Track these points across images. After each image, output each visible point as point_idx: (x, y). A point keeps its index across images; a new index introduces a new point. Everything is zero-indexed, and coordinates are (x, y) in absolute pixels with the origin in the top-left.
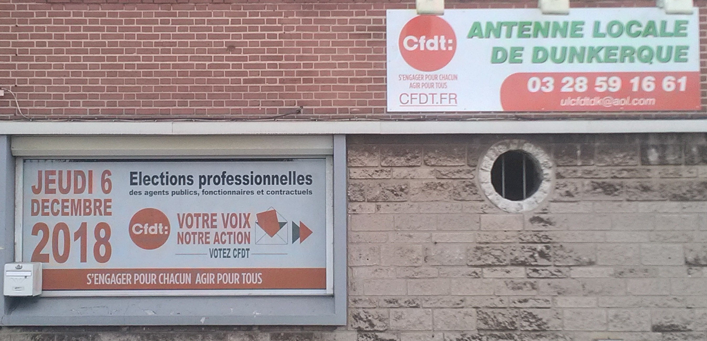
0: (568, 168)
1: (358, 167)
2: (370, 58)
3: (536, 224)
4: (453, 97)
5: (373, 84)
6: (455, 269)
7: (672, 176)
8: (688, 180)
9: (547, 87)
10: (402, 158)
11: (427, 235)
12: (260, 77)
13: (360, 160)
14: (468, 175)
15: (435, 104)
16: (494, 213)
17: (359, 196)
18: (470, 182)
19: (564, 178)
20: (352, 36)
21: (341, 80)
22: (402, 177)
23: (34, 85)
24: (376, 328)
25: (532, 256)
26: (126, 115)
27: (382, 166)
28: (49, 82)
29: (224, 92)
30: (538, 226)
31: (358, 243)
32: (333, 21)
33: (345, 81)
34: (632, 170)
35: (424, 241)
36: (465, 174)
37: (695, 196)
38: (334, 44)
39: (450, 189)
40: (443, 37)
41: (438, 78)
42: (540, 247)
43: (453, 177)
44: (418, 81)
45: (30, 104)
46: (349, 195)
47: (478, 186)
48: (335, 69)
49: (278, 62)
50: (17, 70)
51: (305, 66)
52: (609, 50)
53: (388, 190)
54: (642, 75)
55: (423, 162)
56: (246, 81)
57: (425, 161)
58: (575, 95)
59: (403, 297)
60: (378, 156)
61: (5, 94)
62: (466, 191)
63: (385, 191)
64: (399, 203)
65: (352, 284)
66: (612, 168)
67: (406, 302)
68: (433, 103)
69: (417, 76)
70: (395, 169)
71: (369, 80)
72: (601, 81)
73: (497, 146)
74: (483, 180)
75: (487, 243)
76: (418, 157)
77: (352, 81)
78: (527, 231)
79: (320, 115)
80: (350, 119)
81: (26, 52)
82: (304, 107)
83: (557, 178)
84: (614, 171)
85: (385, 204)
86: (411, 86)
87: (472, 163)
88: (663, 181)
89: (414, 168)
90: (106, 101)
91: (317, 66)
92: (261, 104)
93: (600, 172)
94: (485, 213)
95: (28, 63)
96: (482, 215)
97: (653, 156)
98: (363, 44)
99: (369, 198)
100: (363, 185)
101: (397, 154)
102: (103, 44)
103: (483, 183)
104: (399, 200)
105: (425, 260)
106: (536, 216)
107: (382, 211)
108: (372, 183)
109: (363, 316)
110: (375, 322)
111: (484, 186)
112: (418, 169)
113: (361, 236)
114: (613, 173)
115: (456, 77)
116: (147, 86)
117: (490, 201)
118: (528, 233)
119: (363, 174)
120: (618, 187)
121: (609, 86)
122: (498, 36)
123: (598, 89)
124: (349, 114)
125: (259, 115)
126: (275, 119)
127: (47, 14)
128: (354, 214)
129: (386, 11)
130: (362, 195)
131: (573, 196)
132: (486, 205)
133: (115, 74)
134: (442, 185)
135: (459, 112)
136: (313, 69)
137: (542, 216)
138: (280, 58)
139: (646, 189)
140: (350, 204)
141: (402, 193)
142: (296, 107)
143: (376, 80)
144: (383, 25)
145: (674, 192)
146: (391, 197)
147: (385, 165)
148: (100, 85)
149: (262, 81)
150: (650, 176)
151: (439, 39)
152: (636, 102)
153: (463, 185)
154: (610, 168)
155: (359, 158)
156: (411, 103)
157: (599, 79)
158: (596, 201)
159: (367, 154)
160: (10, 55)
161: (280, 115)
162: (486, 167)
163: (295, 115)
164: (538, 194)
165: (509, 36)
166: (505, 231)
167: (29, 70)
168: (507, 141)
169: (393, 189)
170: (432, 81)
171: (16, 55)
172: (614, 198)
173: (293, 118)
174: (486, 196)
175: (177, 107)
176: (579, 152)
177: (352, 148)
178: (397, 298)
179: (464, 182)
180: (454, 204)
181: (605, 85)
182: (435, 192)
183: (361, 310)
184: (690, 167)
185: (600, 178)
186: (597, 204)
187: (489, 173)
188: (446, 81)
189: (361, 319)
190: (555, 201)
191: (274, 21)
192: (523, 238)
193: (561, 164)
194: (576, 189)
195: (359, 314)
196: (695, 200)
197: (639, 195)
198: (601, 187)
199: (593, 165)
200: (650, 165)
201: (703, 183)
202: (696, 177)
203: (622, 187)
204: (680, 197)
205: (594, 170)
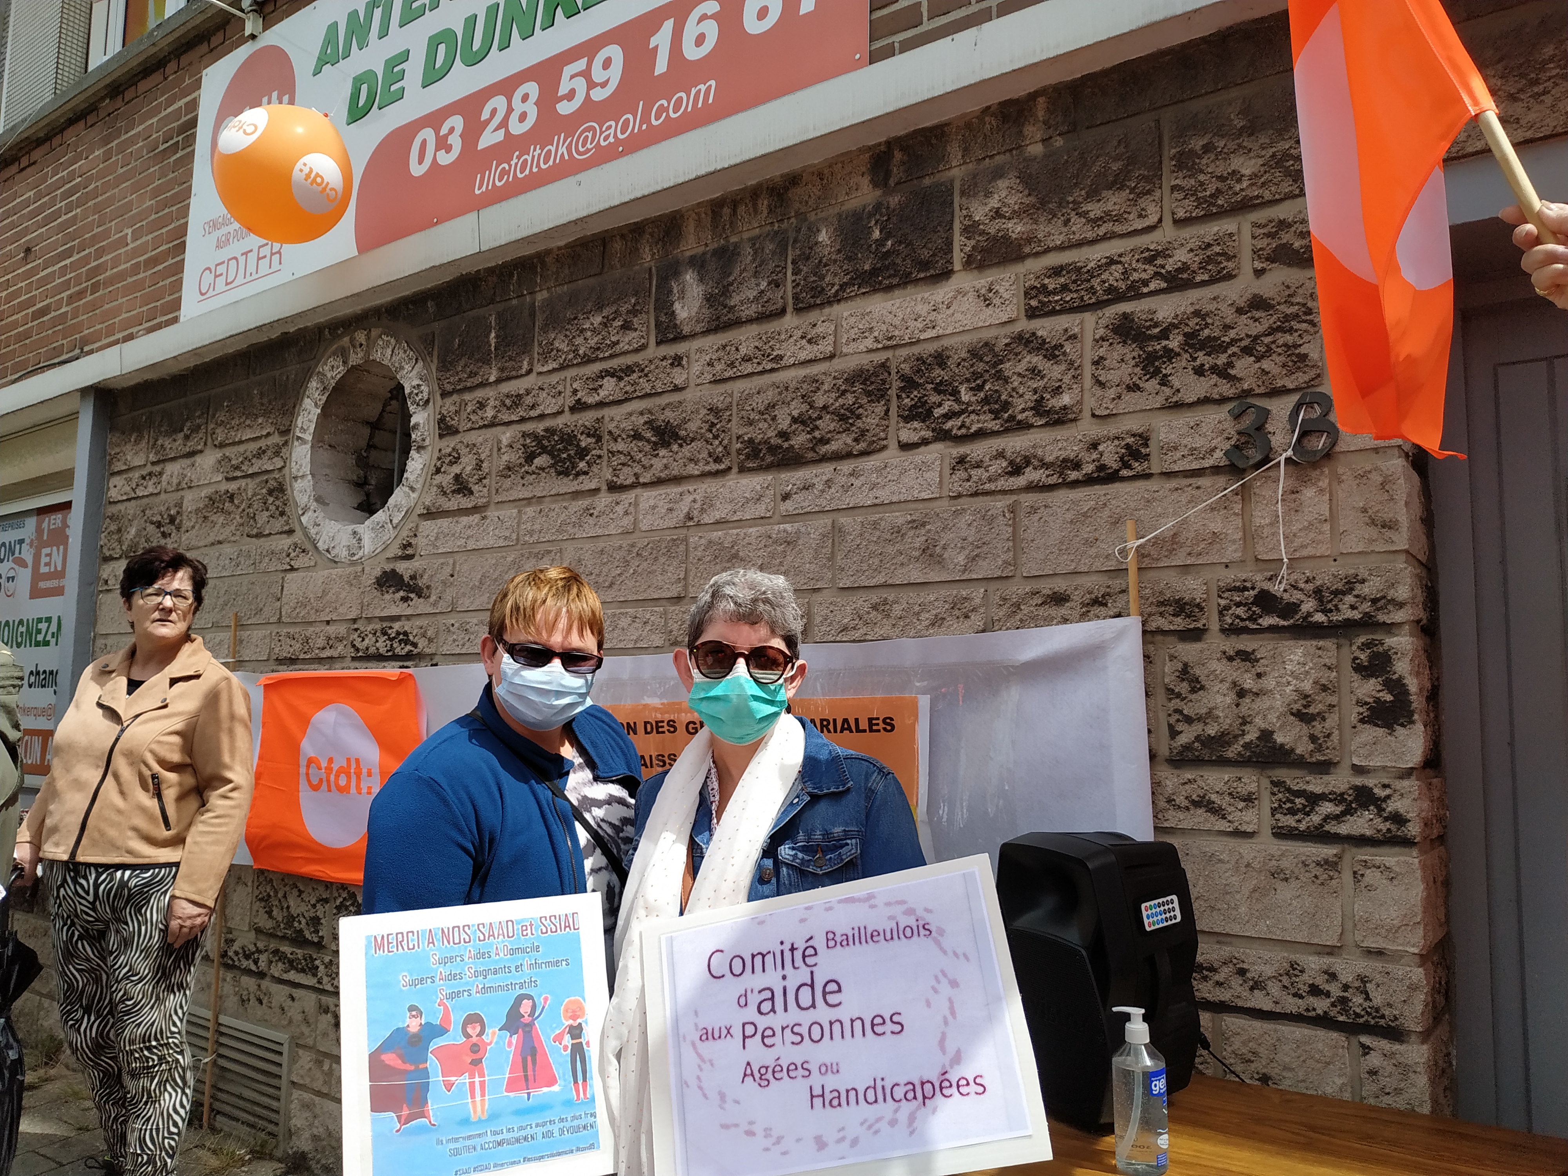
0: (466, 396)
3: (389, 596)
7: (749, 368)
8: (802, 371)
9: (451, 147)
10: (180, 435)
12: (48, 301)
13: (124, 454)
14: (274, 459)
16: (307, 569)
17: (114, 545)
18: (276, 480)
19: (457, 432)
22: (175, 485)
27: (151, 463)
30: (391, 603)
33: (137, 269)
34: (629, 370)
36: (270, 458)
37: (824, 441)
39: (243, 507)
40: (275, 95)
43: (250, 471)
44: (229, 228)
46: (102, 543)
47: (288, 491)
53: (152, 523)
54: (683, 9)
55: (208, 440)
57: (210, 436)
58: (510, 146)
60: (148, 437)
62: (267, 509)
63: (148, 525)
68: (245, 277)
70: (167, 466)
71: (166, 255)
72: (573, 75)
73: (327, 362)
74: (297, 469)
76: (200, 427)
77: (146, 265)
78: (368, 620)
83: (440, 437)
87: (283, 422)
88: (719, 395)
89: (193, 459)
93: (543, 396)
94: (292, 569)
96: (287, 576)
97: (689, 298)
99: (125, 548)
100: (122, 517)
101: (174, 427)
103: (296, 478)
106: (389, 567)
108: (132, 509)
111: (298, 487)
112: (199, 460)
114: (577, 392)
117: (305, 530)
118: (371, 627)
119: (126, 488)
120: (584, 442)
121: (591, 83)
122: (364, 43)
123: (563, 105)
128: (105, 591)
129: (202, 77)
130: (120, 541)
131: (472, 494)
132: (296, 545)
134: (232, 498)
137: (401, 571)
139: (668, 436)
140: (103, 566)
141: (173, 528)
142: (76, 351)
143: (175, 251)
144: (194, 113)
145: (749, 433)
147: (157, 459)
149: (48, 309)
150: (678, 381)
152: (659, 113)
153: (264, 491)
154: (568, 373)
155: (123, 448)
156: (214, 289)
157: (570, 69)
158: (529, 501)
159: (134, 436)
162: (303, 432)
164: (396, 497)
165: (385, 30)
166: (327, 623)
168: (346, 340)
169: (160, 518)
172: (576, 485)
174: (299, 517)
176: (493, 335)
177: (117, 428)
179: (267, 481)
180: (245, 548)
181: (580, 84)
182: (221, 519)
184: (812, 315)
185: (542, 417)
186: (530, 511)
187: (308, 448)
190: (428, 517)
192: (358, 642)
193: (451, 388)
194: (479, 466)
196: (824, 459)
197: (645, 461)
198: (544, 450)
199: (529, 372)
200: (680, 338)
201: (859, 377)
202: (832, 356)
203: (599, 439)
204: (773, 449)
205: (528, 393)
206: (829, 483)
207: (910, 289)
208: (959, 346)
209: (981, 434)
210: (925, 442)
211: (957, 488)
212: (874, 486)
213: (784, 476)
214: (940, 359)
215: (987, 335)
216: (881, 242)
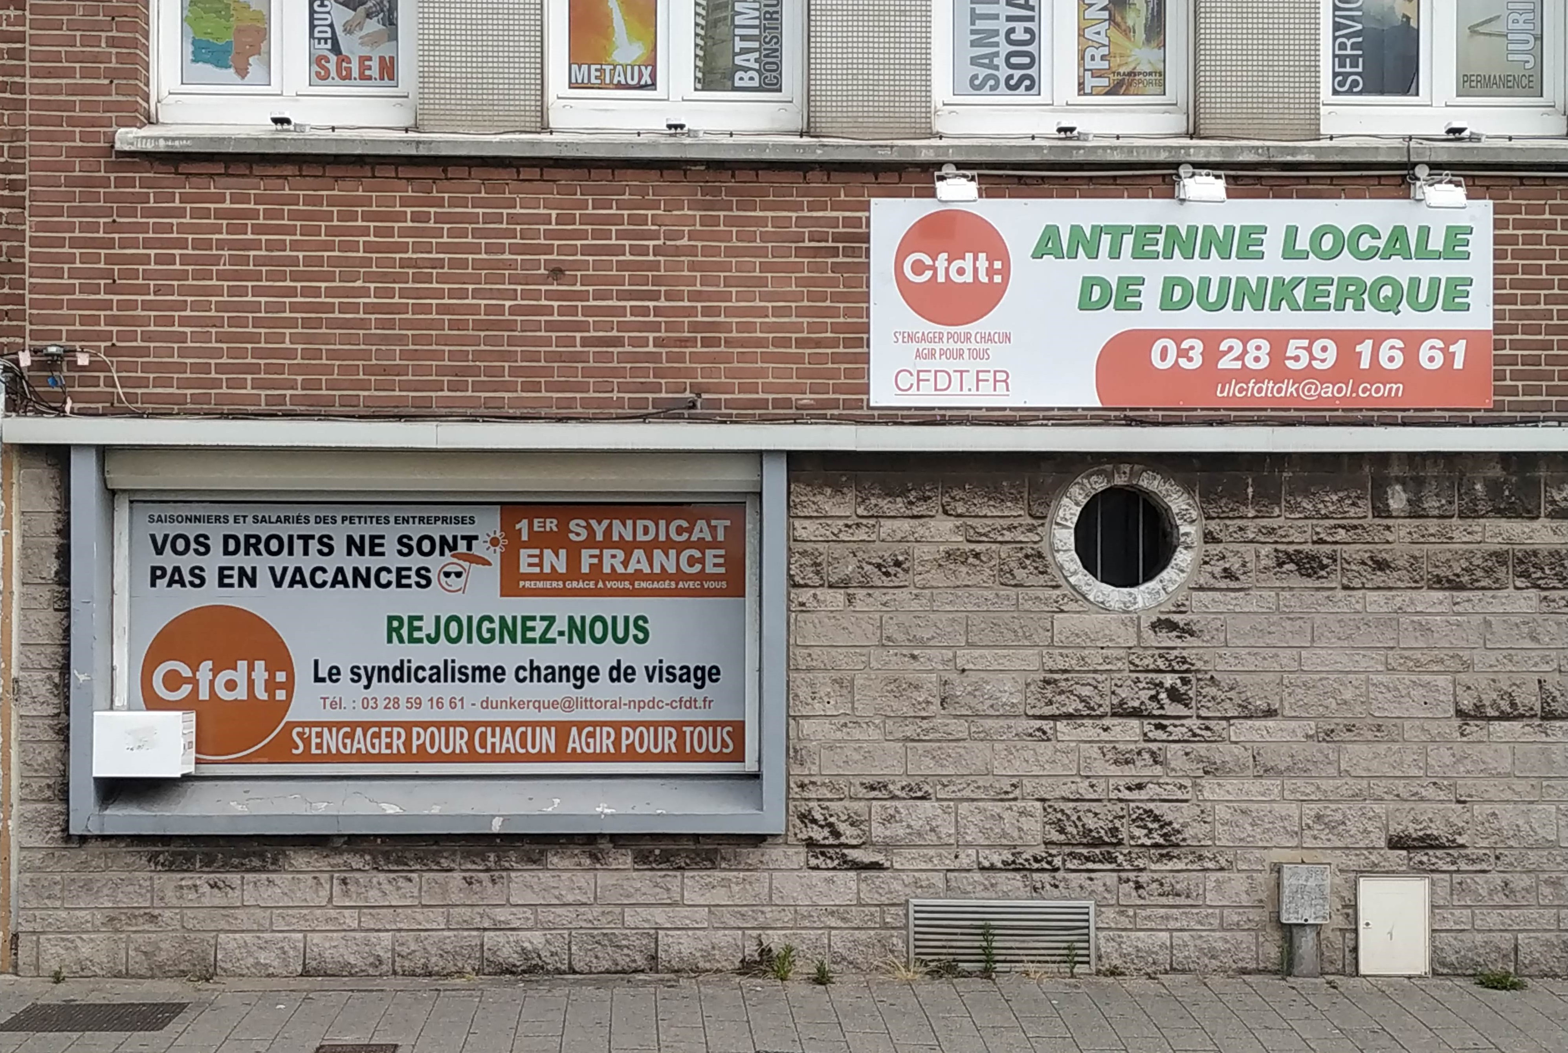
0: (1228, 522)
1: (811, 517)
2: (836, 298)
3: (1163, 634)
4: (1002, 379)
5: (841, 350)
6: (1002, 722)
7: (1432, 539)
8: (1465, 547)
9: (1190, 359)
10: (899, 499)
11: (950, 654)
12: (614, 333)
13: (814, 503)
14: (1029, 534)
15: (966, 391)
16: (1079, 612)
17: (811, 575)
18: (1033, 549)
19: (1221, 542)
20: (799, 252)
21: (777, 343)
22: (898, 538)
23: (152, 345)
24: (843, 840)
25: (1153, 698)
26: (342, 409)
27: (858, 516)
28: (181, 338)
29: (543, 364)
30: (1166, 639)
31: (809, 670)
32: (762, 221)
33: (786, 343)
34: (1355, 527)
35: (941, 667)
36: (1023, 533)
37: (1477, 581)
38: (764, 267)
39: (993, 563)
40: (982, 256)
41: (973, 339)
42: (1169, 680)
43: (1000, 539)
44: (932, 345)
45: (142, 383)
46: (792, 573)
47: (1049, 558)
48: (767, 320)
49: (651, 304)
50: (115, 312)
51: (706, 311)
52: (1316, 285)
53: (870, 563)
54: (1379, 337)
55: (941, 510)
56: (585, 342)
57: (943, 506)
58: (1244, 375)
59: (897, 779)
60: (850, 495)
61: (90, 362)
62: (1024, 568)
63: (864, 565)
64: (891, 591)
65: (796, 751)
66: (1315, 522)
67: (903, 788)
68: (961, 389)
69: (931, 335)
70: (883, 521)
71: (835, 343)
72: (1297, 348)
73: (1088, 477)
74: (1058, 545)
75: (1065, 671)
76: (930, 498)
77: (800, 343)
78: (1145, 648)
79: (735, 412)
80: (795, 420)
81: (135, 275)
82: (704, 396)
83: (1206, 542)
84: (1318, 529)
85: (864, 592)
86: (918, 355)
87: (1037, 510)
88: (1416, 550)
89: (922, 521)
90: (299, 378)
91: (729, 312)
92: (616, 389)
93: (1292, 531)
94: (1062, 611)
95: (140, 298)
96: (1056, 616)
97: (1397, 499)
98: (821, 268)
99: (833, 579)
100: (821, 554)
101: (889, 493)
102: (295, 262)
103: (1058, 551)
104: (892, 584)
105: (942, 705)
106: (1163, 617)
107: (859, 606)
108: (838, 550)
109: (818, 816)
110: (842, 827)
111: (1060, 557)
112: (932, 523)
113: (814, 657)
114: (1318, 533)
115: (1007, 338)
116: (383, 348)
117: (1073, 587)
118: (1149, 652)
119: (823, 531)
120: (1325, 561)
121: (1312, 358)
122: (1093, 255)
123: (1290, 364)
124: (793, 411)
125: (612, 411)
126: (644, 418)
127: (177, 196)
128: (802, 611)
129: (869, 202)
130: (817, 573)
131: (1237, 579)
132: (1065, 596)
133: (317, 323)
134: (977, 556)
135: (1012, 409)
136: (722, 319)
137: (1176, 618)
138: (654, 296)
139: (1381, 565)
140: (793, 591)
141: (899, 570)
142: (688, 394)
143: (847, 343)
144: (864, 230)
145: (1436, 572)
146: (877, 578)
147: (865, 513)
148: (288, 345)
149: (617, 342)
150: (1390, 539)
151: (976, 259)
152: (1365, 390)
153: (1020, 555)
154: (1309, 522)
155: (812, 499)
156: (918, 389)
157: (1293, 343)
158: (1283, 589)
159: (828, 491)
160: (102, 282)
161: (655, 411)
162: (1066, 520)
163: (686, 413)
164: (1167, 574)
165: (1115, 254)
166: (1102, 648)
167: (139, 312)
168: (1109, 467)
169: (880, 561)
170: (959, 345)
171: (114, 281)
172: (1318, 584)
173: (680, 417)
174: (1066, 578)
175: (446, 393)
176: (1250, 490)
177: (797, 481)
178: (886, 779)
179: (1022, 549)
180: (1002, 593)
181: (1304, 356)
182: (964, 569)
183: (813, 804)
184: (1469, 521)
185: (1292, 543)
186: (1287, 594)
187: (1072, 531)
188: (989, 345)
189: (814, 821)
190: (1201, 589)
191: (644, 220)
192: (1137, 661)
193: (1214, 515)
194: (1244, 565)
195: (810, 811)
196: (1477, 589)
197: (1368, 577)
198: (1292, 561)
199: (1279, 516)
200: (1390, 517)
201: (1495, 554)
202: (1480, 542)
203: (1335, 561)
204: (1449, 581)
205: (1280, 527)
206: (1480, 600)
207: (1519, 520)
208: (1544, 550)
209: (1554, 588)
210: (1527, 588)
211: (1545, 610)
212: (1503, 604)
213: (1455, 594)
214: (1535, 553)
215: (1559, 547)
216: (1509, 497)
